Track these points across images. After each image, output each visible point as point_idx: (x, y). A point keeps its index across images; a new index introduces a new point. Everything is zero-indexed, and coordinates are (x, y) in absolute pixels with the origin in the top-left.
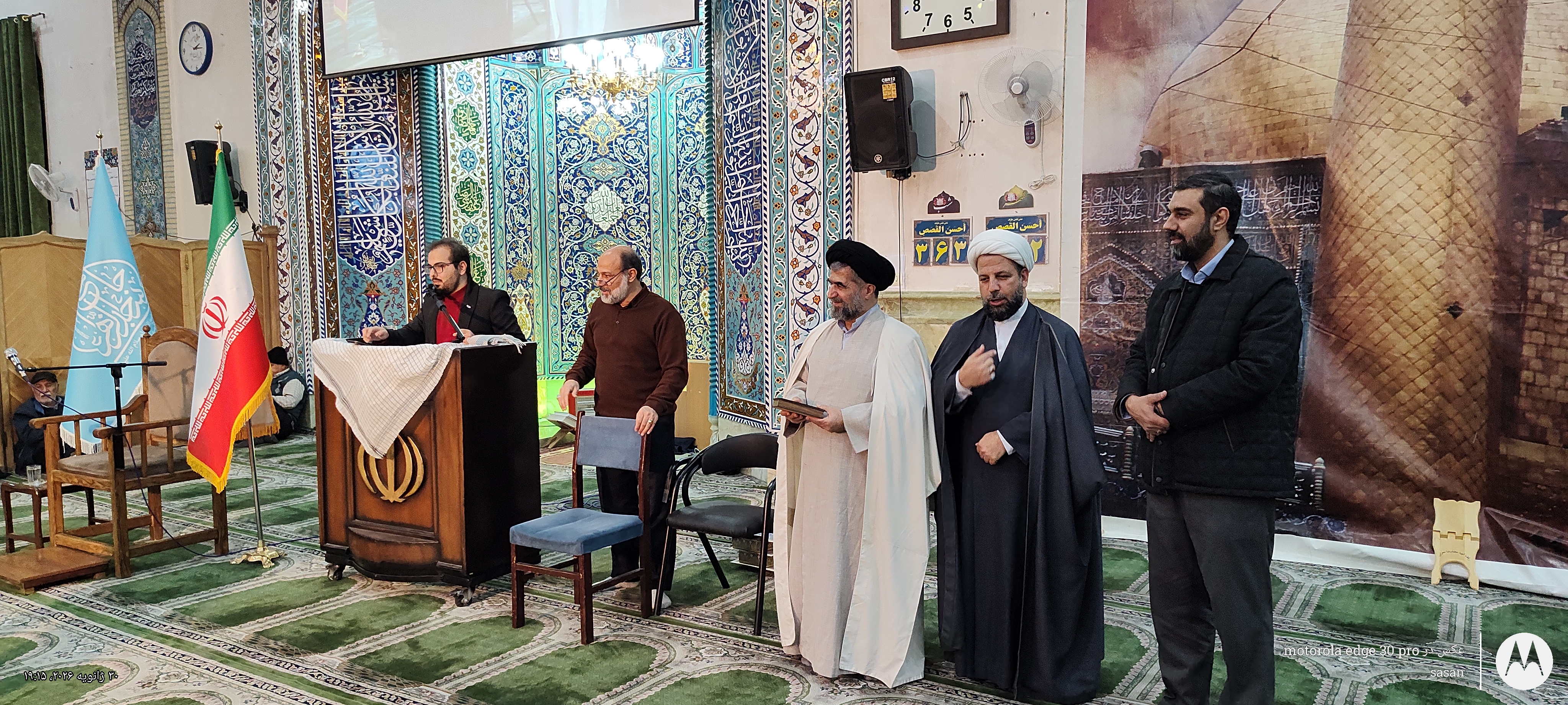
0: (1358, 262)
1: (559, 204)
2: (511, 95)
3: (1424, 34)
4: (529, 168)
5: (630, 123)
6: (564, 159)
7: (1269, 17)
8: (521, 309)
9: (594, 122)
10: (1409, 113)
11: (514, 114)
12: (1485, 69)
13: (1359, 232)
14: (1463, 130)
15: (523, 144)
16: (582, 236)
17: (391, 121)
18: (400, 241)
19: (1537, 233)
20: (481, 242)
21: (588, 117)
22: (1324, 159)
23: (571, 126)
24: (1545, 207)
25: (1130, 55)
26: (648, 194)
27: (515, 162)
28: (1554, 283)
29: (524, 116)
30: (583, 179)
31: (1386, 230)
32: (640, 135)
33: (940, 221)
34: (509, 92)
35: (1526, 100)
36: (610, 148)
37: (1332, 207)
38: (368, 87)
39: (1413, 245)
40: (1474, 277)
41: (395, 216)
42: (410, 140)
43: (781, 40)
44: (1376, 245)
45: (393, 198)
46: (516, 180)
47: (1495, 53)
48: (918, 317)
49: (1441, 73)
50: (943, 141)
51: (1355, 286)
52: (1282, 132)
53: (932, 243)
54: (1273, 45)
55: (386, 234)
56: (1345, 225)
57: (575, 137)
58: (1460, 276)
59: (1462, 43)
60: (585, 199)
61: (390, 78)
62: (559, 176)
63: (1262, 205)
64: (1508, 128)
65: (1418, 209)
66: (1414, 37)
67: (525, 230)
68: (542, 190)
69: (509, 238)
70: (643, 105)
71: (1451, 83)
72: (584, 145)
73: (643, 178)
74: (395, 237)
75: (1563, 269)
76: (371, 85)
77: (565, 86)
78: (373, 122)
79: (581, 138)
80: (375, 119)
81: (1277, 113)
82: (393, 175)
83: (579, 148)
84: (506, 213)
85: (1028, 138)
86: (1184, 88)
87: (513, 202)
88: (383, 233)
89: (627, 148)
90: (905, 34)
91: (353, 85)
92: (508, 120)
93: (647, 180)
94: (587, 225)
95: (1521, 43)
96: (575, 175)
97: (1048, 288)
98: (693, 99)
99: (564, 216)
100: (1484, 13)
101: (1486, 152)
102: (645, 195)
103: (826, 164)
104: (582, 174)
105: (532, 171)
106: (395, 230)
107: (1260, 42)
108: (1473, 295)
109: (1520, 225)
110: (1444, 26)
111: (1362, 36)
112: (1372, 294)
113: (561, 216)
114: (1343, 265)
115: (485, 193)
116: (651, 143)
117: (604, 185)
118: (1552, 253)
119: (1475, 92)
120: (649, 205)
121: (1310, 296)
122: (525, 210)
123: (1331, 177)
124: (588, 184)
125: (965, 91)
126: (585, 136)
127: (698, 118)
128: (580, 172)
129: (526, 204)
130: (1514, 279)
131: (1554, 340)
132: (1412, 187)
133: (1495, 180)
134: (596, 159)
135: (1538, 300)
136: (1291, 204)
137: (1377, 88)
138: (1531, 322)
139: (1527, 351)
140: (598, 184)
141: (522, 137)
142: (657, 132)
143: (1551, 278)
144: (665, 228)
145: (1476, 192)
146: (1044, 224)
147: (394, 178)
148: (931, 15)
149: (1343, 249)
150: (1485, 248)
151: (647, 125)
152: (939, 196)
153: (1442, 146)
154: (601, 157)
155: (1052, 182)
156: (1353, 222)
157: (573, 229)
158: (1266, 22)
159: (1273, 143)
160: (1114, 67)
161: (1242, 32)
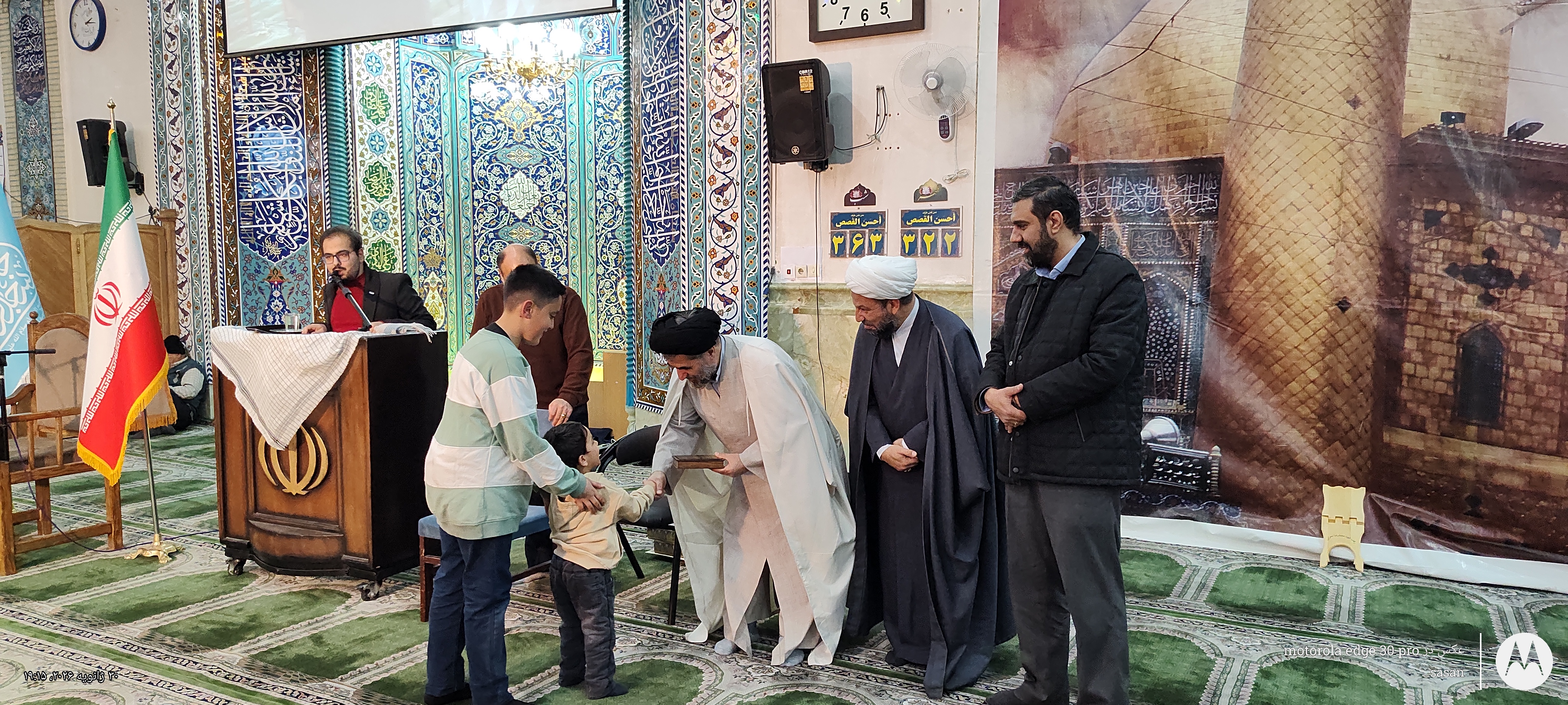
0: (1253, 259)
1: (473, 191)
2: (422, 78)
3: (1317, 40)
4: (441, 154)
5: (547, 110)
6: (478, 145)
7: (1172, 19)
8: (433, 297)
9: (509, 108)
10: (1302, 115)
11: (425, 97)
12: (1373, 75)
13: (1255, 229)
14: (1352, 132)
15: (436, 128)
16: (497, 224)
17: (296, 102)
18: (305, 226)
19: (1419, 232)
20: (392, 229)
21: (503, 102)
22: (1222, 159)
23: (486, 112)
24: (1425, 207)
25: (1040, 54)
26: (565, 182)
27: (427, 147)
28: (1434, 279)
29: (436, 100)
30: (498, 166)
31: (1280, 228)
32: (557, 121)
33: (856, 214)
34: (420, 75)
35: (1410, 105)
36: (526, 135)
37: (1229, 205)
38: (273, 67)
39: (1305, 242)
40: (1361, 273)
41: (299, 200)
42: (316, 122)
43: (699, 30)
44: (1269, 242)
45: (298, 182)
46: (428, 165)
47: (1382, 60)
48: (834, 308)
49: (1332, 77)
50: (859, 136)
51: (1250, 281)
52: (1183, 132)
53: (848, 235)
54: (1176, 47)
55: (290, 219)
56: (1242, 223)
57: (490, 123)
58: (1348, 272)
59: (1351, 49)
60: (500, 186)
61: (295, 58)
62: (473, 162)
63: (1163, 202)
64: (1393, 131)
65: (1311, 207)
66: (1308, 42)
67: (438, 217)
68: (456, 176)
69: (421, 224)
70: (561, 92)
71: (1341, 87)
72: (499, 131)
73: (560, 165)
74: (299, 221)
75: (1440, 267)
76: (275, 65)
77: (480, 70)
78: (277, 103)
79: (496, 124)
80: (280, 99)
81: (1179, 113)
82: (298, 157)
83: (494, 134)
84: (417, 199)
85: (942, 132)
86: (1091, 87)
87: (425, 187)
88: (287, 217)
89: (544, 135)
90: (823, 27)
91: (257, 65)
92: (419, 103)
93: (564, 168)
94: (503, 212)
95: (1405, 51)
96: (490, 162)
98: (612, 87)
99: (479, 203)
100: (1372, 21)
101: (1372, 154)
102: (562, 182)
103: (743, 154)
104: (497, 160)
105: (444, 156)
106: (299, 215)
107: (1163, 44)
108: (1360, 290)
109: (1402, 224)
110: (1335, 32)
111: (1259, 40)
112: (1266, 289)
113: (476, 203)
114: (1239, 260)
115: (395, 178)
116: (568, 130)
117: (520, 173)
118: (1431, 250)
119: (1362, 96)
120: (566, 193)
121: (1208, 291)
122: (437, 196)
123: (1229, 175)
124: (503, 171)
125: (881, 85)
126: (500, 121)
127: (616, 107)
128: (495, 158)
129: (439, 189)
130: (1398, 275)
131: (1432, 334)
132: (1304, 186)
133: (1381, 179)
134: (511, 145)
135: (1419, 296)
136: (1191, 202)
137: (1273, 91)
138: (1412, 317)
139: (1409, 344)
140: (514, 171)
141: (435, 121)
142: (575, 120)
143: (1430, 275)
144: (583, 217)
145: (1363, 191)
146: (958, 217)
147: (299, 161)
148: (848, 8)
149: (1239, 246)
150: (1371, 245)
151: (564, 112)
152: (856, 189)
153: (1333, 147)
154: (517, 143)
155: (965, 176)
156: (1250, 220)
157: (488, 216)
158: (1170, 24)
159: (1175, 143)
160: (1024, 63)
161: (1145, 34)
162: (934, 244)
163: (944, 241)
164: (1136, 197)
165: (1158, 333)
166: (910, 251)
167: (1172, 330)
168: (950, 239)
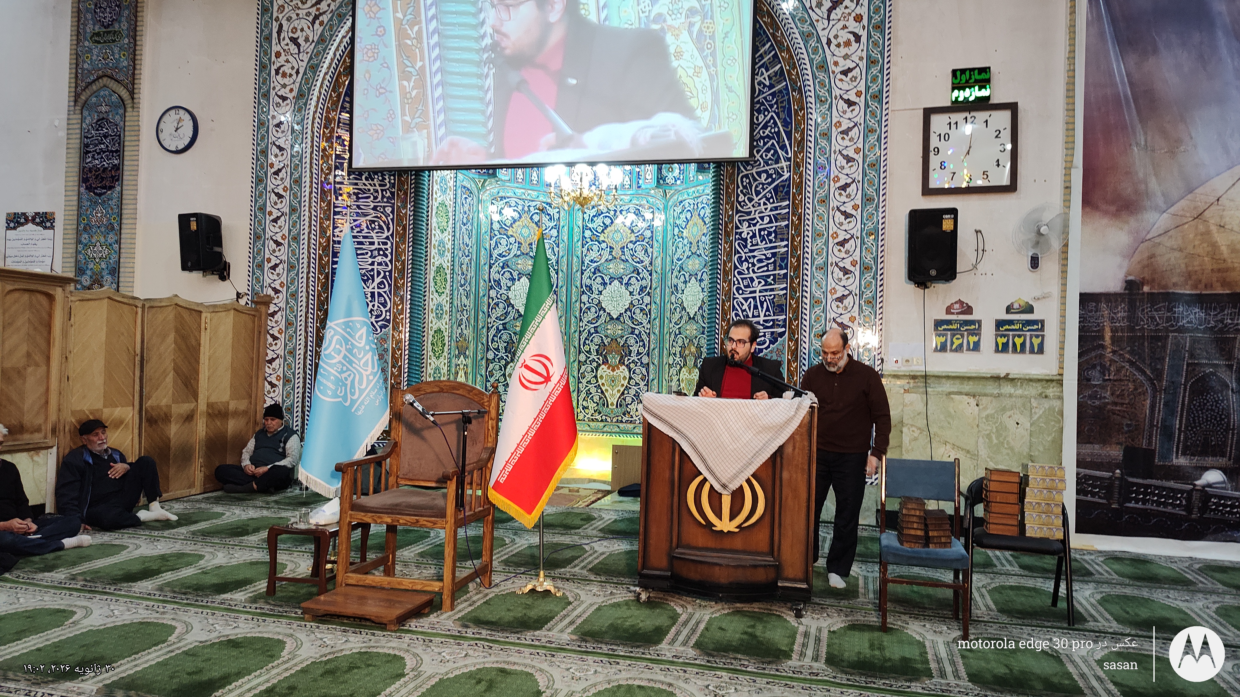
1: (489, 290)
2: (466, 198)
4: (471, 259)
6: (495, 253)
11: (466, 214)
15: (469, 239)
16: (505, 318)
17: (389, 212)
18: (388, 314)
25: (1116, 215)
27: (465, 253)
32: (646, 240)
33: (956, 321)
34: (465, 196)
38: (370, 182)
41: (385, 292)
42: (404, 229)
43: (825, 180)
45: (384, 277)
46: (464, 268)
52: (1225, 274)
53: (949, 336)
54: (1221, 218)
55: (376, 307)
61: (390, 175)
62: (491, 268)
67: (467, 310)
69: (458, 316)
73: (646, 274)
74: (383, 310)
76: (373, 180)
78: (372, 211)
80: (375, 208)
81: (1222, 262)
82: (386, 256)
83: (507, 246)
84: (458, 295)
85: (1033, 265)
86: (1157, 240)
88: (373, 306)
90: (932, 185)
91: (356, 179)
92: (463, 219)
94: (510, 309)
96: (503, 268)
97: (1048, 372)
103: (861, 274)
106: (384, 305)
107: (1210, 215)
115: (448, 277)
120: (651, 297)
125: (980, 229)
136: (1230, 321)
141: (469, 233)
146: (1043, 326)
147: (387, 260)
148: (955, 174)
152: (956, 302)
155: (1048, 297)
157: (499, 312)
158: (1216, 202)
159: (1217, 281)
160: (1103, 222)
161: (1195, 208)
162: (1023, 345)
163: (1032, 343)
164: (1192, 316)
165: (1214, 411)
166: (1004, 348)
167: (1223, 409)
168: (1036, 342)
